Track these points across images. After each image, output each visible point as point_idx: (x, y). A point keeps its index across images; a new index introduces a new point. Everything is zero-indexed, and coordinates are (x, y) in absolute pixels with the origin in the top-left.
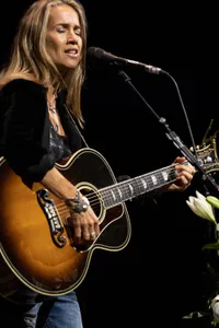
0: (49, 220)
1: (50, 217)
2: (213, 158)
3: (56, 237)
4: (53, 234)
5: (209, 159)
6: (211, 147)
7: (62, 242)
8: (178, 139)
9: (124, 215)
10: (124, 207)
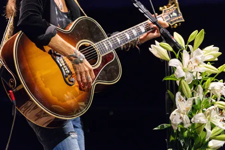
0: (60, 68)
1: (61, 66)
2: (178, 13)
3: (67, 79)
4: (65, 77)
5: (175, 14)
6: (175, 6)
7: (73, 82)
8: (142, 6)
9: (115, 59)
10: (115, 54)
